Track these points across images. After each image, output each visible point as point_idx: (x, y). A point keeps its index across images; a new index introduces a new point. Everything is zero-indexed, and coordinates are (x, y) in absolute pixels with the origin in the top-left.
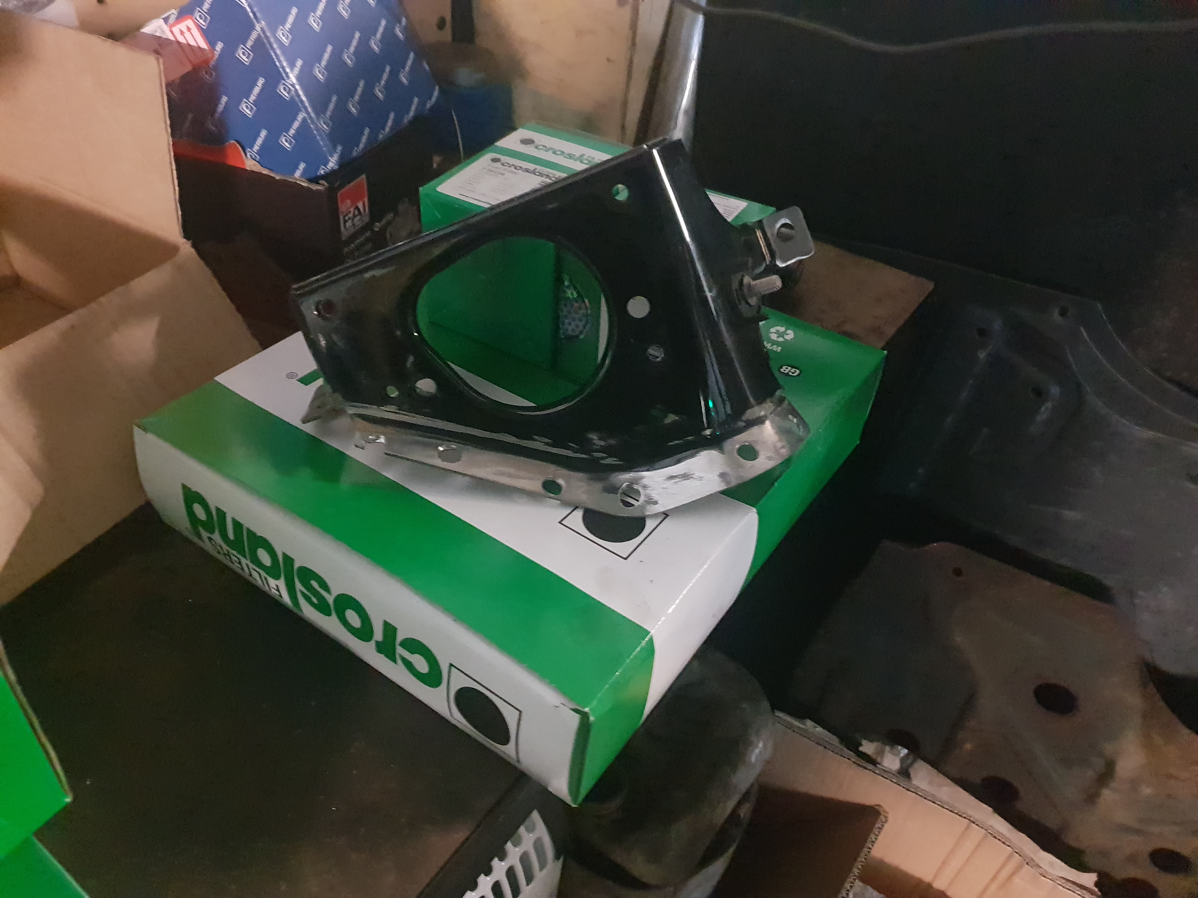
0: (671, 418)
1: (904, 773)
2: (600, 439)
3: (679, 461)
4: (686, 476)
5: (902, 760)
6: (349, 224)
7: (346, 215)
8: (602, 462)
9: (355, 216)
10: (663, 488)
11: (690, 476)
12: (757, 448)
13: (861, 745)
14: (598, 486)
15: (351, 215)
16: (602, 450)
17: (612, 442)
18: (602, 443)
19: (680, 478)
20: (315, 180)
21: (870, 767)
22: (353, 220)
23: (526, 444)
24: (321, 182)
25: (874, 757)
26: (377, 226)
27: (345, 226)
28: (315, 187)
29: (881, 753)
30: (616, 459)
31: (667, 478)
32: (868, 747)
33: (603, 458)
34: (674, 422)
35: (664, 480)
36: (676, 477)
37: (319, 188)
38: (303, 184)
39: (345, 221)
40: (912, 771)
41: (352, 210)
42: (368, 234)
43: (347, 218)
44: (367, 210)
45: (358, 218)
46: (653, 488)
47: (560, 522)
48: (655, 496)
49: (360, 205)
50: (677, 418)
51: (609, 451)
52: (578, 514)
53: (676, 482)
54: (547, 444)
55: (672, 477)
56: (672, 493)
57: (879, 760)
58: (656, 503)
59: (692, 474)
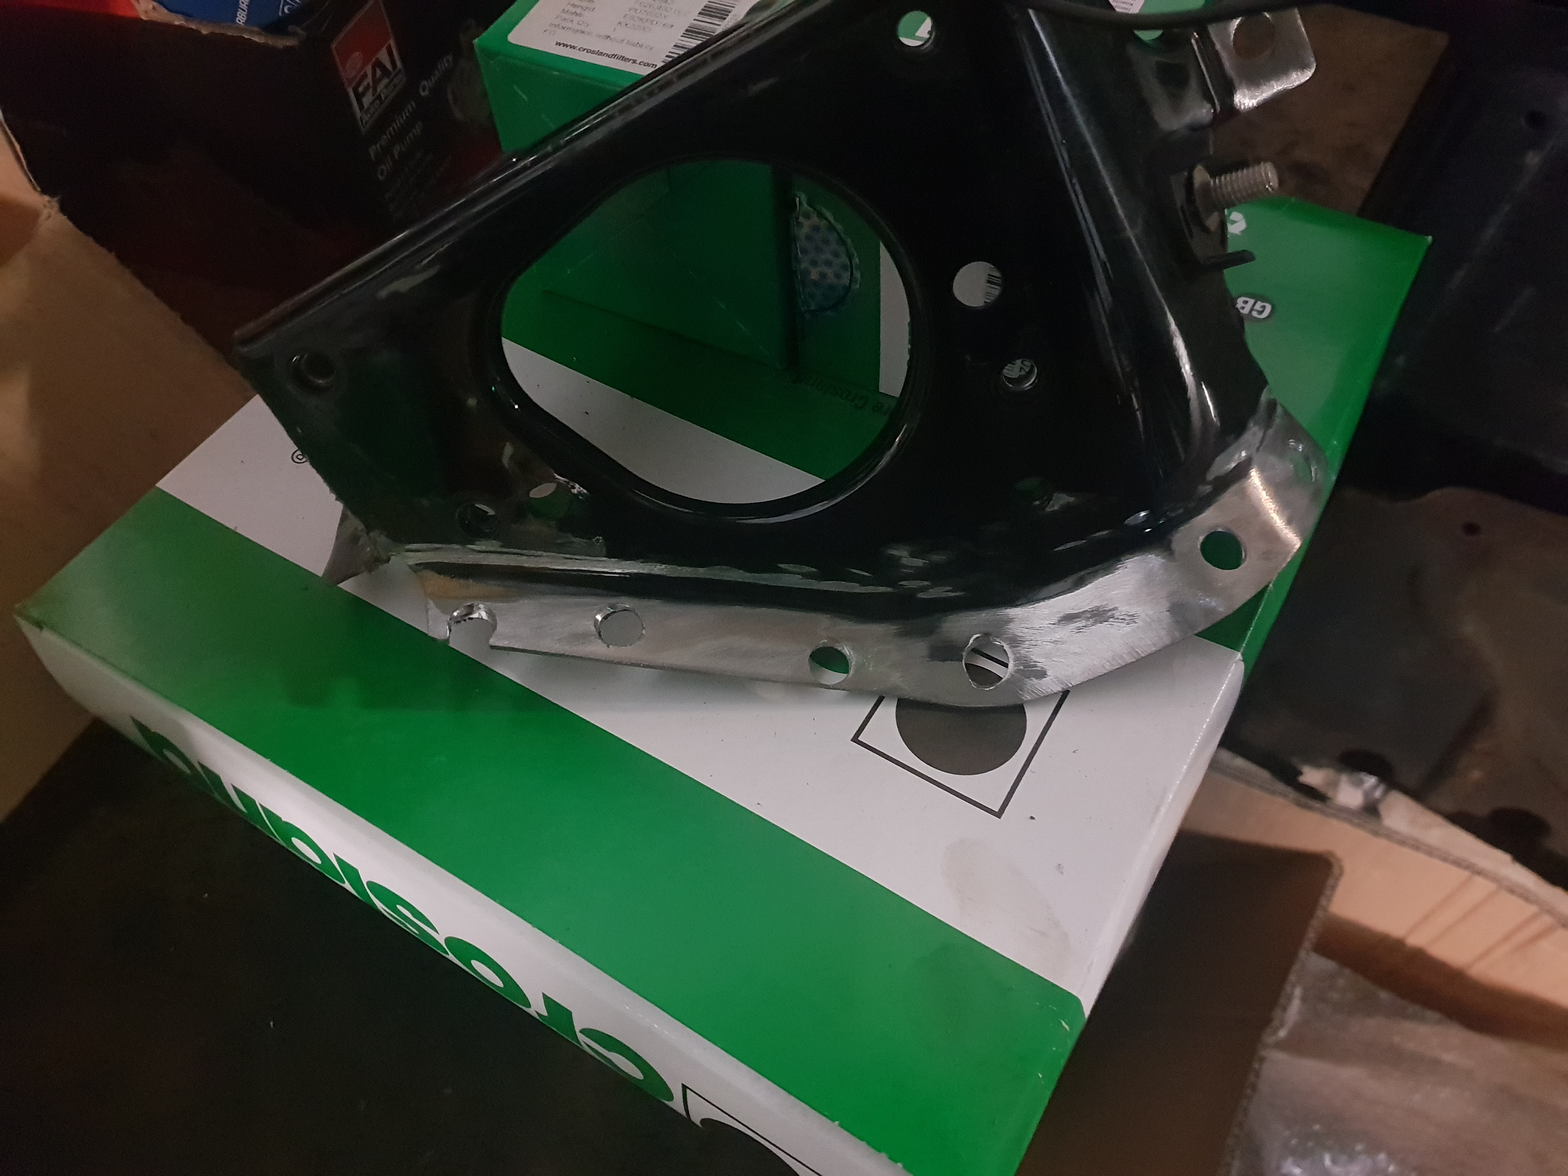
0: (1060, 500)
1: (1371, 810)
2: (913, 555)
3: (1080, 583)
4: (1099, 615)
5: (1367, 794)
6: (367, 100)
7: (359, 84)
8: (921, 595)
9: (376, 82)
10: (1055, 642)
11: (1110, 613)
12: (1242, 536)
13: (1301, 773)
14: (920, 647)
15: (369, 79)
16: (920, 574)
17: (938, 558)
18: (919, 562)
19: (1088, 619)
20: (277, 27)
21: (1318, 805)
22: (375, 89)
23: (765, 580)
24: (291, 28)
25: (1323, 790)
26: (425, 89)
27: (361, 107)
28: (281, 43)
29: (1335, 784)
30: (950, 588)
31: (1060, 621)
32: (1312, 776)
33: (923, 589)
34: (1066, 508)
35: (1053, 624)
36: (1078, 618)
37: (290, 42)
38: (256, 39)
39: (359, 97)
40: (1382, 809)
41: (369, 70)
42: (411, 106)
43: (361, 89)
44: (399, 64)
45: (385, 81)
46: (1034, 643)
47: (855, 739)
48: (1038, 657)
49: (383, 56)
50: (1072, 499)
51: (931, 574)
52: (888, 713)
53: (1079, 628)
54: (805, 575)
55: (1069, 618)
56: (1075, 653)
57: (1330, 794)
58: (1042, 674)
59: (1114, 609)
